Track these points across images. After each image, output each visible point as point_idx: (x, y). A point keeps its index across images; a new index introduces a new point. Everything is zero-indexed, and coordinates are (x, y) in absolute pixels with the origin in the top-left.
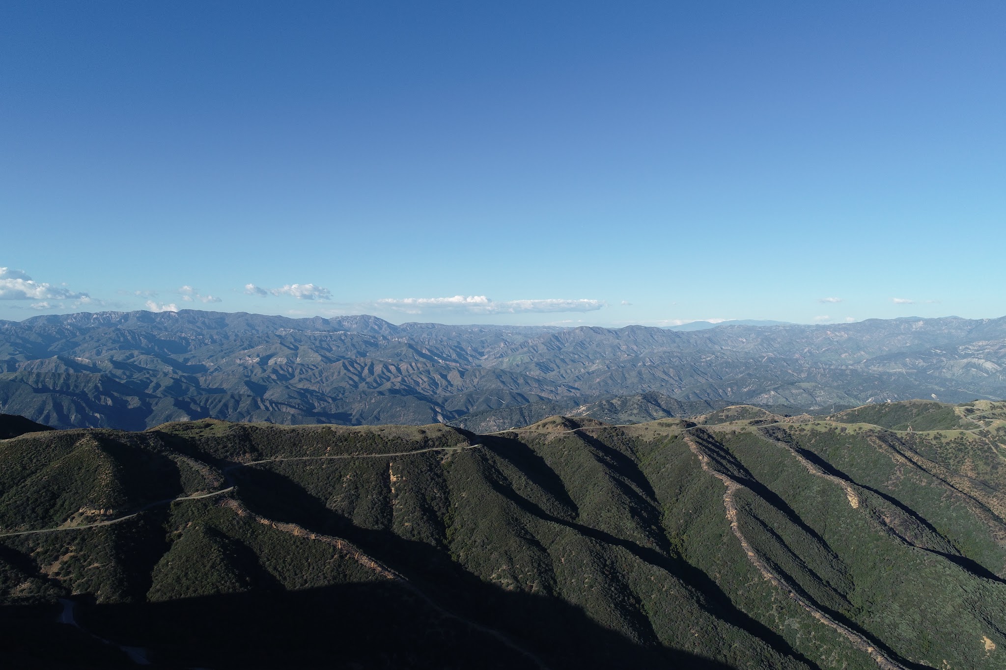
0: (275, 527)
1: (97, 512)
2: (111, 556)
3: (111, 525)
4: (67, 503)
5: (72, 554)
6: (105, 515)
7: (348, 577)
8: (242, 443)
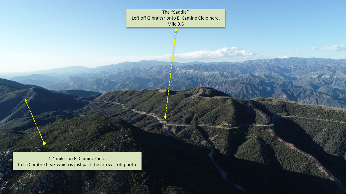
0: (284, 143)
1: (226, 124)
2: (227, 139)
3: (229, 129)
4: (220, 119)
5: (217, 136)
6: (228, 125)
7: (311, 173)
8: (282, 108)
